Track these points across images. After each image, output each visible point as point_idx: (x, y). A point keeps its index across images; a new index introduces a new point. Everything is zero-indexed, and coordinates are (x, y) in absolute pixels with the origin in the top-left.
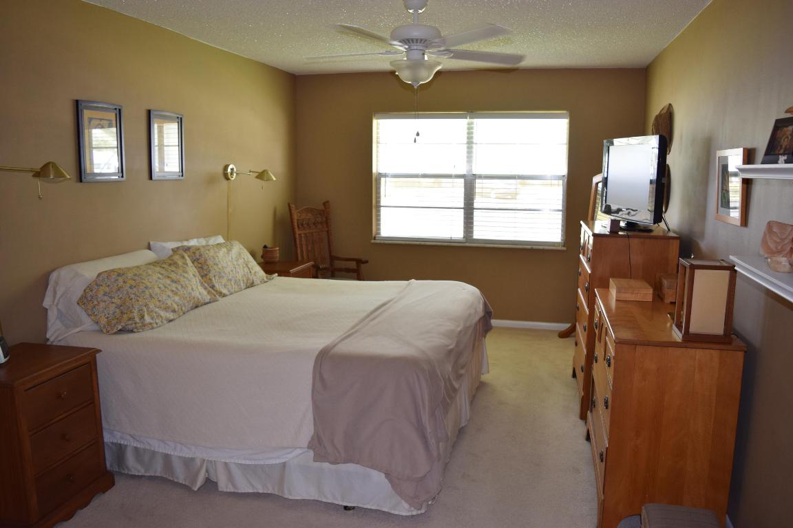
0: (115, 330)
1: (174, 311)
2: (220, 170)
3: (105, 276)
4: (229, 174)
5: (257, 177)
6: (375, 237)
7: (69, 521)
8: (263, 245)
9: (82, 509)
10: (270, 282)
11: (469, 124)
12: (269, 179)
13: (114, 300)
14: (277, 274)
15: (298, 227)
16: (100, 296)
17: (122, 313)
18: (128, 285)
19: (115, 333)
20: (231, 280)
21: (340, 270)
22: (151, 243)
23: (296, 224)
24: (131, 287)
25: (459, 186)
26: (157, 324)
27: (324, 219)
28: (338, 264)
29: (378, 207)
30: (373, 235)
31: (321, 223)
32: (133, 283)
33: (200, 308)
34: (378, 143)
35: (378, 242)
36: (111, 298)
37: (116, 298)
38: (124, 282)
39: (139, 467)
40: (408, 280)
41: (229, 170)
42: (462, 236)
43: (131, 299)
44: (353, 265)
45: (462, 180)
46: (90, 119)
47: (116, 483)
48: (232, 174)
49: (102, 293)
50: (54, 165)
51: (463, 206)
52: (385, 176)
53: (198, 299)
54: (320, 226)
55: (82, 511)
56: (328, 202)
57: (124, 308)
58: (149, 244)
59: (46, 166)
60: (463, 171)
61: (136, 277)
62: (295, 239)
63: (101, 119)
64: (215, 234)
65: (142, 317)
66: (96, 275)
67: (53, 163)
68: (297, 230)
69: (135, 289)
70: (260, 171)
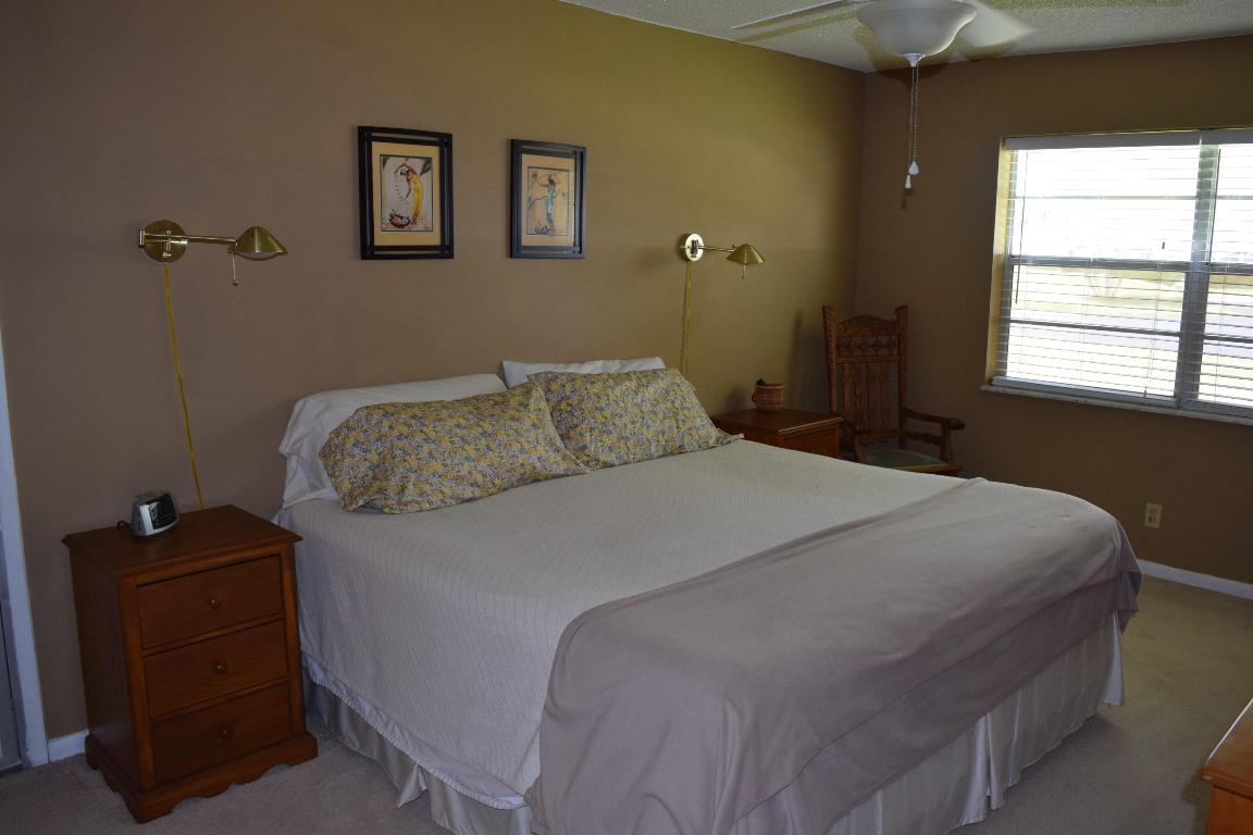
0: (354, 506)
1: (474, 484)
2: (671, 242)
3: (363, 414)
4: (688, 252)
5: (729, 258)
6: (991, 380)
7: (211, 799)
8: (758, 379)
9: (242, 783)
10: (721, 450)
11: (1203, 155)
12: (752, 261)
13: (369, 456)
14: (742, 436)
15: (838, 347)
16: (349, 445)
17: (375, 478)
18: (396, 433)
19: (354, 511)
20: (627, 439)
21: (916, 436)
22: (505, 363)
23: (833, 345)
24: (399, 437)
25: (1175, 288)
26: (430, 503)
27: (894, 338)
28: (914, 425)
29: (1004, 321)
30: (987, 376)
31: (888, 346)
32: (405, 430)
33: (539, 485)
34: (1011, 195)
35: (993, 389)
36: (365, 451)
37: (373, 452)
38: (391, 428)
39: (354, 738)
40: (968, 478)
41: (688, 242)
42: (1172, 394)
43: (394, 458)
44: (935, 429)
45: (1182, 276)
46: (385, 158)
47: (319, 754)
48: (694, 250)
49: (352, 440)
50: (264, 234)
51: (1177, 328)
52: (1022, 260)
53: (534, 468)
54: (884, 352)
55: (242, 787)
56: (905, 307)
57: (380, 471)
58: (501, 364)
59: (250, 233)
60: (1186, 257)
61: (414, 422)
62: (829, 371)
63: (407, 157)
64: (651, 355)
65: (403, 489)
66: (354, 411)
67: (259, 229)
68: (834, 356)
69: (405, 441)
70: (737, 245)
